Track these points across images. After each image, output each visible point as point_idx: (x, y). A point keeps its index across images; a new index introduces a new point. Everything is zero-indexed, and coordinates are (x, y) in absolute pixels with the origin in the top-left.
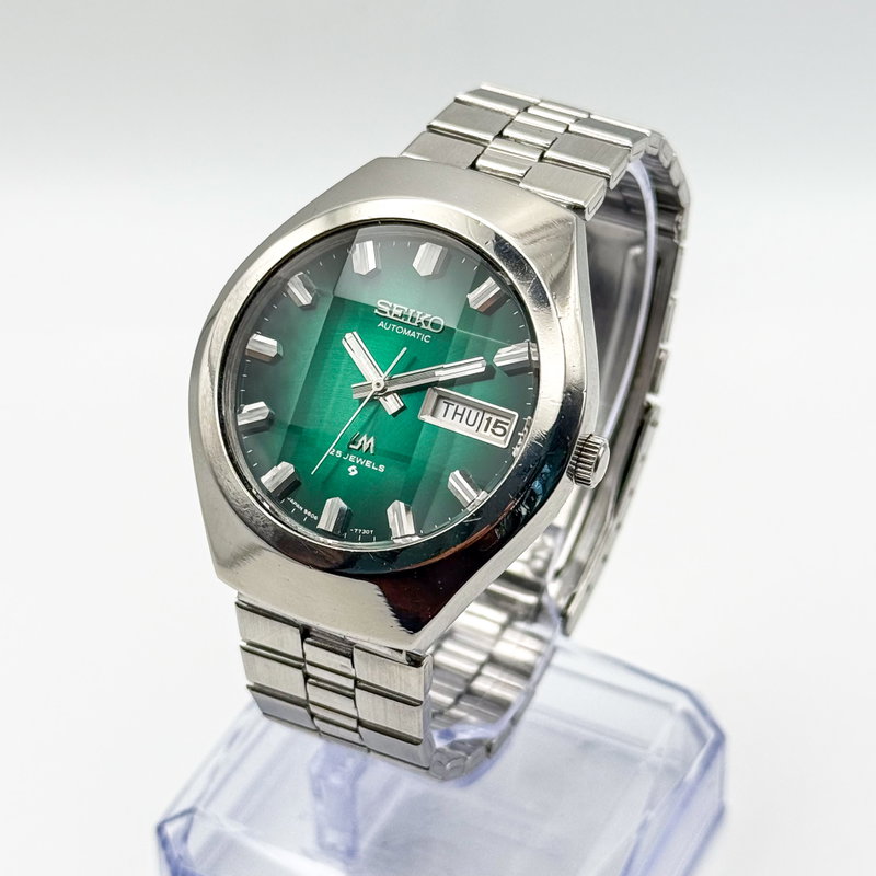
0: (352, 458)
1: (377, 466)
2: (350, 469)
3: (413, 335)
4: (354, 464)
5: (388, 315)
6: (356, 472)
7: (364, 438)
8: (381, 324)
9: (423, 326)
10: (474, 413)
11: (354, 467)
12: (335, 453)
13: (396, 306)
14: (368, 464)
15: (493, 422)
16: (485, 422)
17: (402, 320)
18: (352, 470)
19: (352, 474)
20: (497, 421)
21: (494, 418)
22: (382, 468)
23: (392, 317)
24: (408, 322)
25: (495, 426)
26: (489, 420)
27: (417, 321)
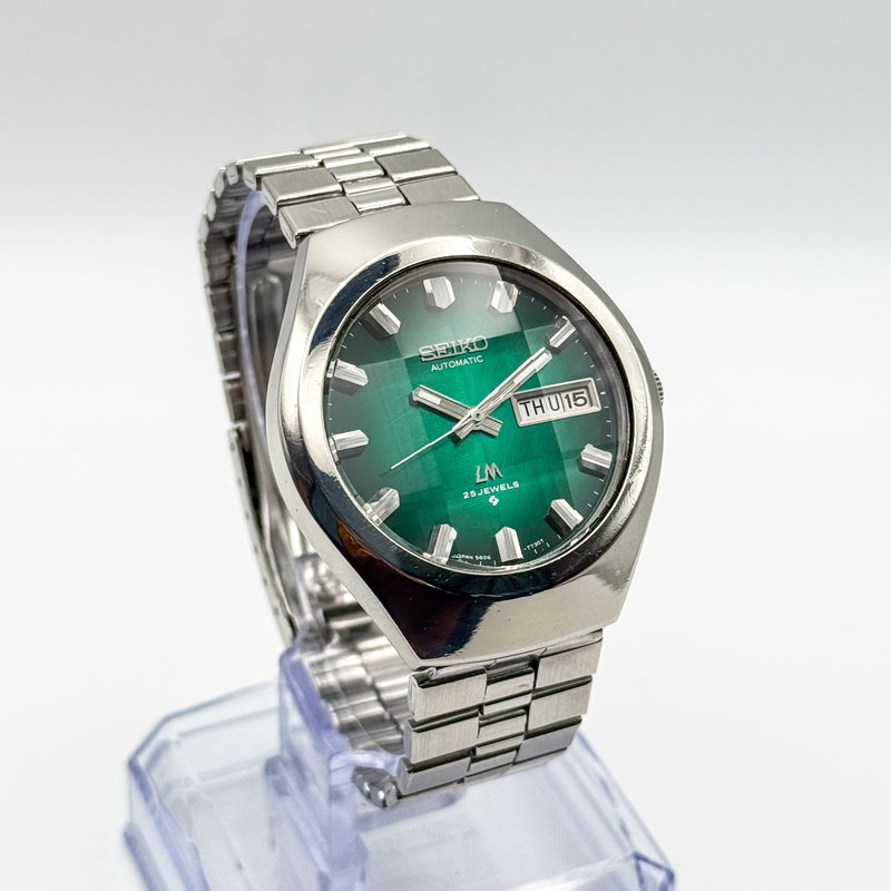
0: (486, 491)
1: (511, 485)
2: (491, 500)
3: (466, 362)
4: (492, 494)
5: (435, 357)
6: (497, 500)
7: (487, 468)
8: (434, 368)
9: (471, 350)
10: (553, 398)
11: (493, 497)
12: (469, 495)
13: (436, 346)
14: (502, 488)
15: (571, 397)
16: (566, 401)
17: (450, 354)
18: (494, 501)
19: (495, 504)
20: (574, 395)
21: (571, 394)
22: (516, 484)
23: (440, 356)
24: (456, 353)
25: (575, 399)
26: (567, 397)
27: (463, 349)
